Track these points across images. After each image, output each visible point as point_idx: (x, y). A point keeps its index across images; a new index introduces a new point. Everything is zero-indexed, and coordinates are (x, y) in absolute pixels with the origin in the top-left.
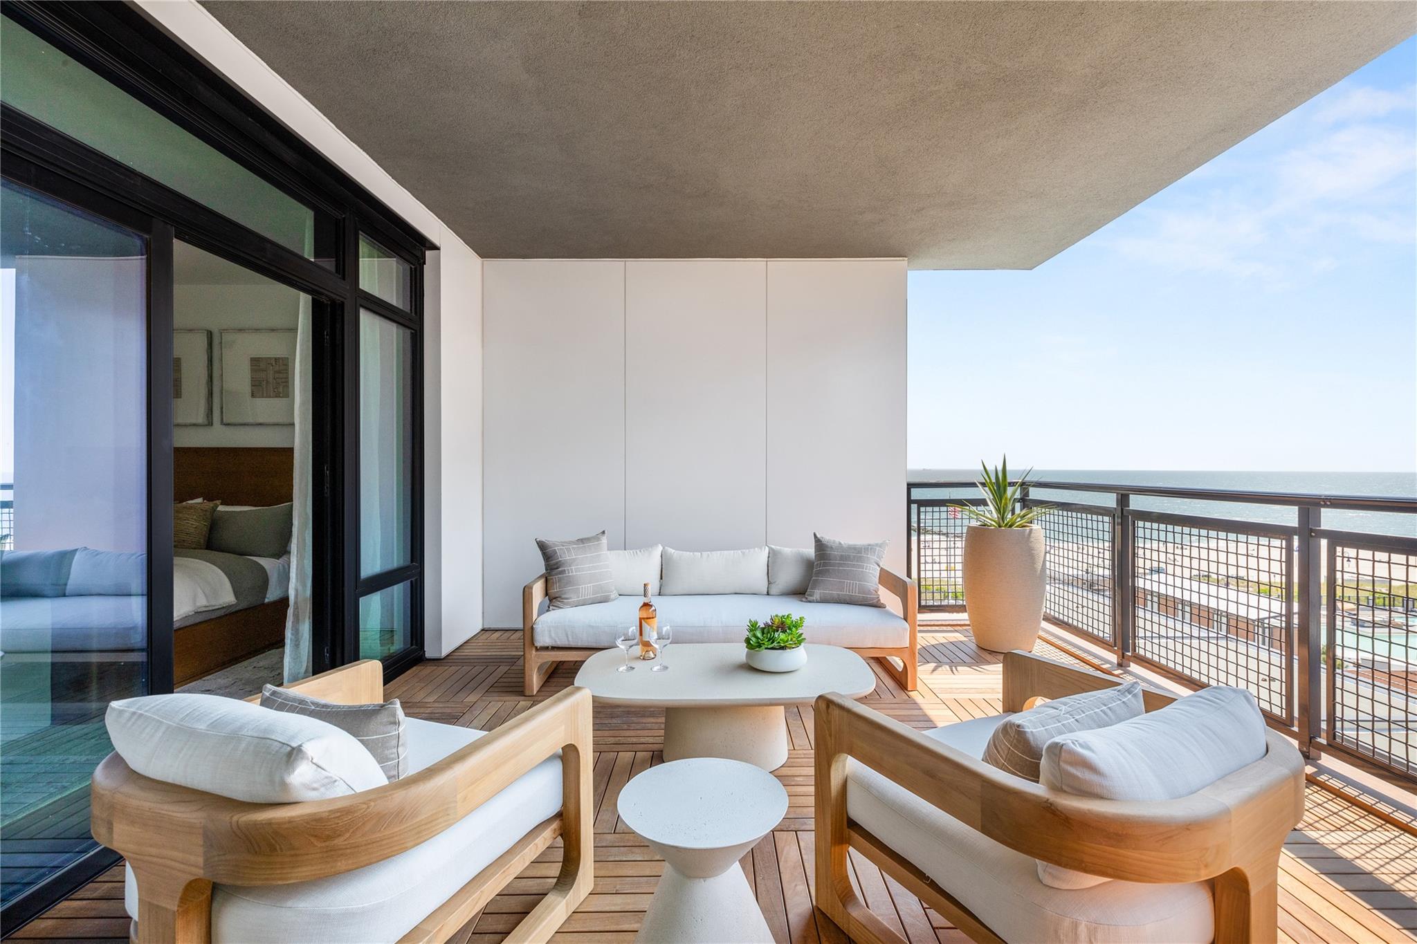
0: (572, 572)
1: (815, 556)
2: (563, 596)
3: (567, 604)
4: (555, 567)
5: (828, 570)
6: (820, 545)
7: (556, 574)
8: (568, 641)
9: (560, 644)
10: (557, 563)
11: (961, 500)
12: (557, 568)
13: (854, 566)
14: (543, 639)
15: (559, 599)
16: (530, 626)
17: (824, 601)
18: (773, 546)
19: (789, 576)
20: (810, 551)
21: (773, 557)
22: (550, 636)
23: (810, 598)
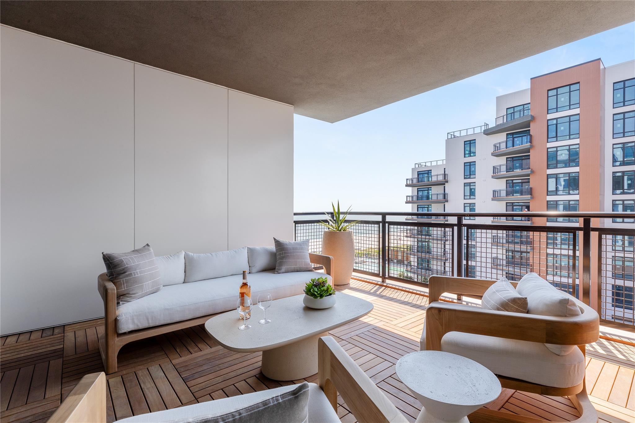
0: (138, 274)
1: (276, 250)
2: (131, 293)
3: (134, 298)
4: (123, 272)
5: (288, 255)
6: (278, 244)
7: (124, 277)
8: (149, 323)
9: (141, 327)
10: (123, 269)
11: (319, 220)
12: (125, 273)
13: (300, 252)
14: (126, 325)
15: (127, 295)
16: (114, 318)
17: (287, 272)
18: (248, 247)
19: (262, 261)
20: (272, 247)
21: (251, 253)
22: (133, 323)
23: (280, 271)
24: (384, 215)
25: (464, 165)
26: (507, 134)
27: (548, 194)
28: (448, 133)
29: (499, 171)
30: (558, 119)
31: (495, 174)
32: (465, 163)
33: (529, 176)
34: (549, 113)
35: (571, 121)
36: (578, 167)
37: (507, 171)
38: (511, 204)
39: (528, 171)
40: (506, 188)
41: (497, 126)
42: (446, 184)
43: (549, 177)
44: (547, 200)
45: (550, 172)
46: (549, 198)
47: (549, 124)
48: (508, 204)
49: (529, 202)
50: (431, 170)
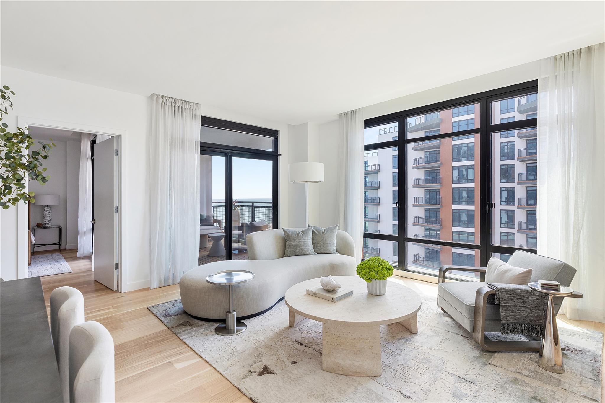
24: (253, 203)
25: (393, 157)
26: (425, 132)
27: (453, 183)
28: (380, 130)
29: (417, 163)
30: (460, 122)
31: (416, 165)
32: (393, 156)
33: (439, 168)
34: (453, 116)
35: (469, 124)
36: (474, 161)
37: (425, 163)
38: (428, 191)
39: (437, 164)
40: (425, 177)
41: (416, 126)
42: (378, 173)
43: (453, 168)
44: (452, 187)
45: (454, 164)
46: (454, 186)
47: (453, 126)
48: (426, 191)
49: (439, 189)
50: (368, 161)
